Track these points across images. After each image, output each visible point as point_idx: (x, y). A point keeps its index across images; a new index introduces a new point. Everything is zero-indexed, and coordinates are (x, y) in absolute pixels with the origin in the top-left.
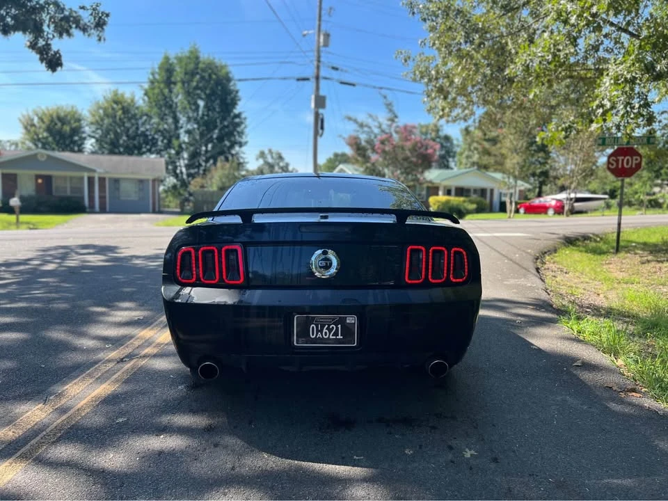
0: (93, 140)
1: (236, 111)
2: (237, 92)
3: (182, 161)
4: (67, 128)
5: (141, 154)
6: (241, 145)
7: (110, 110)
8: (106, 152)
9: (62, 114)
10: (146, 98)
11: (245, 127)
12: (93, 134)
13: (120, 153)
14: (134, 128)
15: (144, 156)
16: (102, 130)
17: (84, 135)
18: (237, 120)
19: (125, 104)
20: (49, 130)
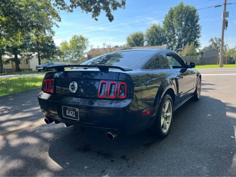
0: (147, 42)
1: (197, 24)
2: (198, 16)
3: (175, 46)
4: (139, 39)
5: (161, 45)
6: (198, 37)
7: (152, 31)
8: (150, 45)
9: (138, 34)
10: (164, 25)
11: (201, 30)
12: (146, 40)
13: (155, 45)
14: (159, 36)
15: (163, 45)
16: (149, 38)
17: (144, 40)
18: (197, 28)
19: (156, 28)
20: (134, 40)
